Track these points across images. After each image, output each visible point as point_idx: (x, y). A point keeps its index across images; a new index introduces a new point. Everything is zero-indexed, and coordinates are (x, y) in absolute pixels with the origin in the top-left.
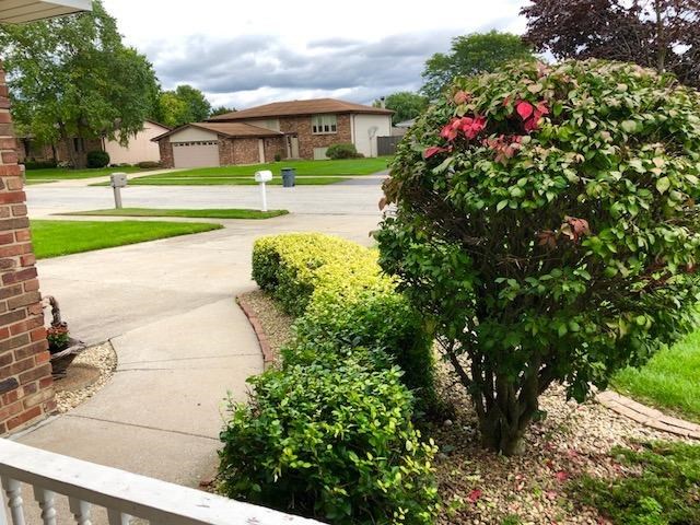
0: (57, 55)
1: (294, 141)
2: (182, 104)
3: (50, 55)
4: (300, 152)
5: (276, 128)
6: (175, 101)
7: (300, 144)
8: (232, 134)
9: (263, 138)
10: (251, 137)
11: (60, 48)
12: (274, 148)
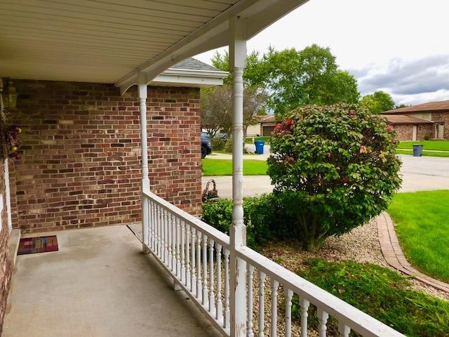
0: (302, 78)
1: (441, 128)
2: (376, 102)
3: (298, 78)
4: (444, 135)
5: (428, 118)
6: (372, 100)
7: (445, 129)
8: (394, 122)
9: (417, 125)
10: (407, 124)
11: (305, 74)
12: (424, 131)
